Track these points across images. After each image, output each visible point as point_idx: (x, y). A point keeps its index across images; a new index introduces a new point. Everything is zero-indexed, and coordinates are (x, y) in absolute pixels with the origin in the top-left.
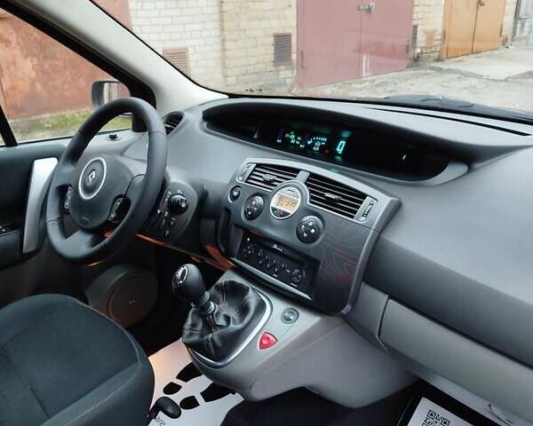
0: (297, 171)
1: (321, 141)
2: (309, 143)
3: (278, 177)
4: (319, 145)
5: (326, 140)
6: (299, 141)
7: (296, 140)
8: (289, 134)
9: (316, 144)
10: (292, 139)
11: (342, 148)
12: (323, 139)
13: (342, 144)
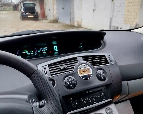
0: (75, 58)
1: (45, 49)
2: (39, 51)
3: (67, 65)
4: (45, 51)
5: (47, 48)
6: (32, 52)
7: (30, 53)
8: (24, 51)
9: (43, 51)
10: (27, 53)
11: (57, 49)
12: (45, 48)
13: (56, 47)
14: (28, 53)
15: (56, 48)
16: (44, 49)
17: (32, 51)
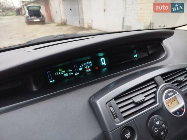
1: (89, 65)
2: (81, 69)
4: (89, 67)
5: (91, 62)
6: (71, 72)
7: (68, 73)
8: (58, 72)
9: (86, 67)
10: (64, 74)
11: (105, 62)
12: (89, 63)
13: (103, 60)
14: (66, 73)
15: (103, 62)
16: (87, 65)
17: (71, 70)
